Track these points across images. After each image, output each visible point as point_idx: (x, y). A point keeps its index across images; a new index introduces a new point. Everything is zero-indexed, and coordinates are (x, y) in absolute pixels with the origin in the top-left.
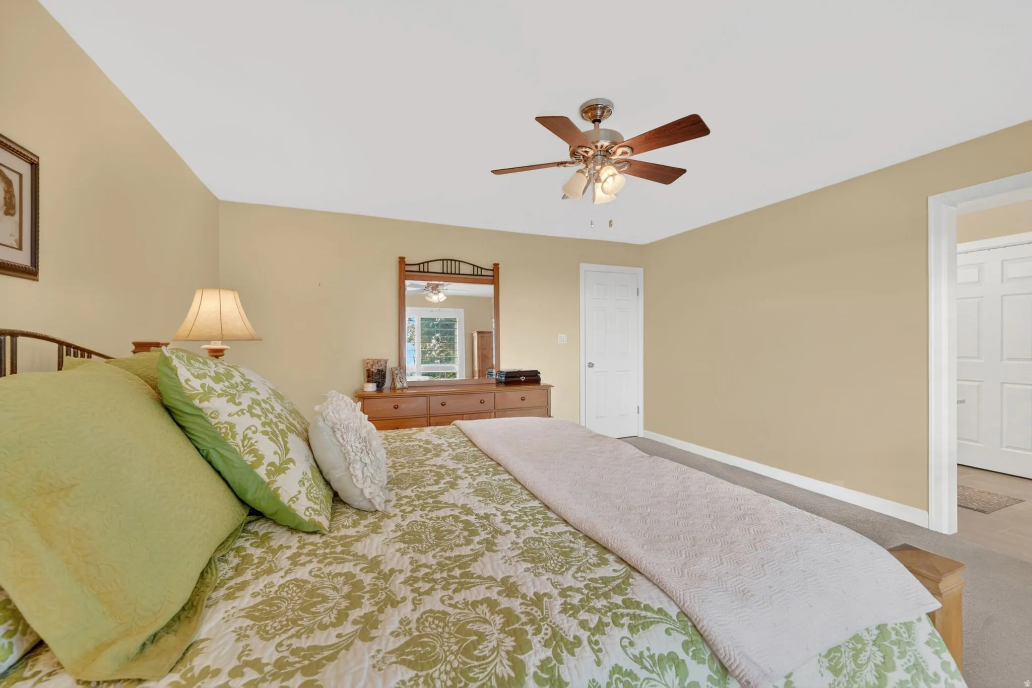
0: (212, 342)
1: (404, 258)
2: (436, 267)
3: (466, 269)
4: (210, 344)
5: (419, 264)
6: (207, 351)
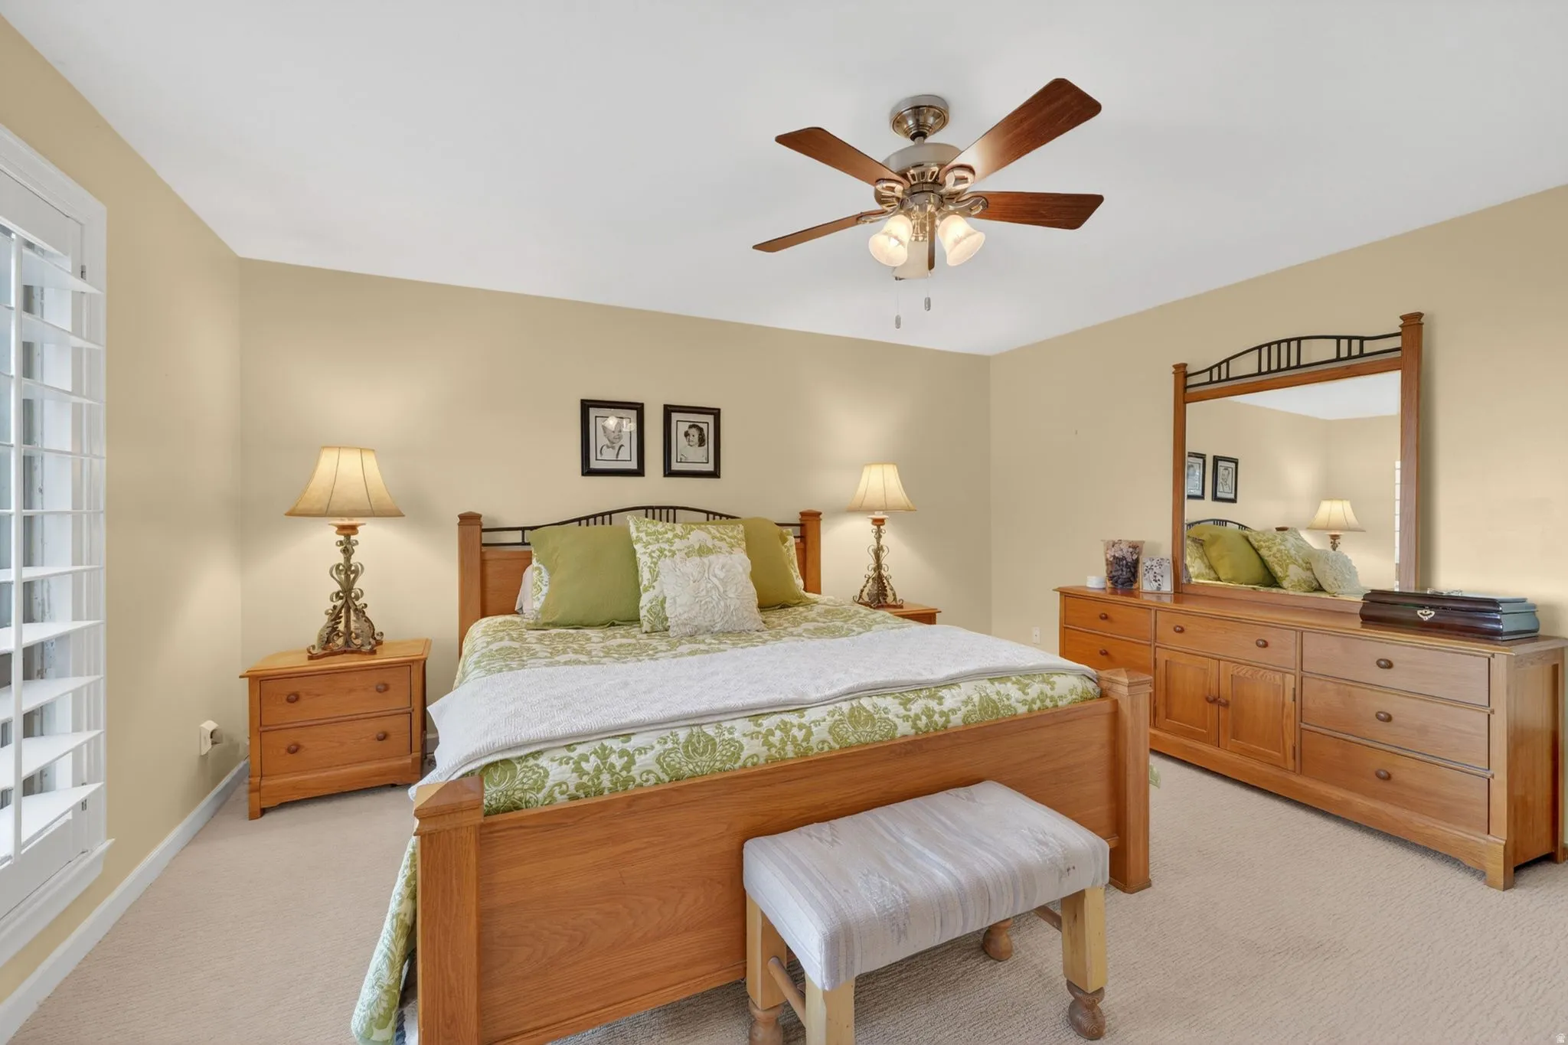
0: (876, 513)
1: (1185, 365)
2: (1247, 366)
3: (1319, 352)
4: (874, 514)
5: (1210, 369)
6: (871, 521)
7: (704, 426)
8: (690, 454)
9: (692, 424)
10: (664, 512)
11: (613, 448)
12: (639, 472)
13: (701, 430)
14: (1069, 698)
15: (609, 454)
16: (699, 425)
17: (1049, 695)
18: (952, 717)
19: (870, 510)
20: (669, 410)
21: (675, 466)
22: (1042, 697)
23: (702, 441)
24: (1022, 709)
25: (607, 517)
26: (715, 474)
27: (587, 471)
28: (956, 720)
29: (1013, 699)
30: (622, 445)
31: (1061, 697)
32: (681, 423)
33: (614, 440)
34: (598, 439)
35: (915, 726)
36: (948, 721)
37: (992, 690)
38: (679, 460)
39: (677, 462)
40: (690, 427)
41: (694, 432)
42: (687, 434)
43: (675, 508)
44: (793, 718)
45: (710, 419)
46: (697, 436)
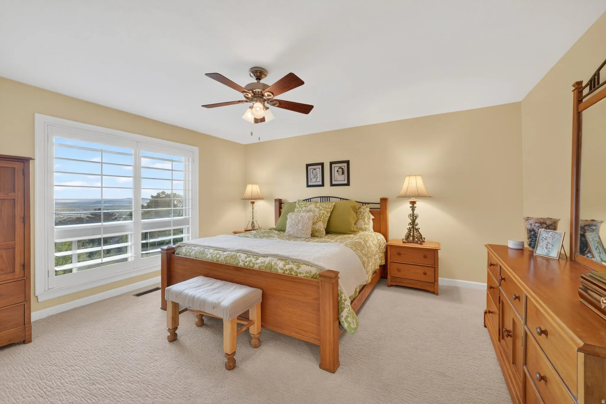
0: (412, 198)
4: (410, 199)
5: (590, 82)
6: (409, 202)
7: (344, 167)
8: (340, 178)
9: (339, 167)
10: (326, 198)
11: (315, 178)
12: (323, 185)
13: (342, 169)
14: (305, 274)
15: (314, 180)
16: (342, 167)
17: (295, 270)
18: (255, 265)
19: (410, 197)
20: (331, 164)
21: (334, 183)
22: (291, 270)
23: (343, 173)
24: (280, 272)
25: (309, 200)
26: (348, 184)
27: (308, 186)
28: (256, 267)
29: (278, 267)
30: (317, 177)
31: (300, 273)
32: (336, 167)
33: (315, 176)
34: (311, 176)
35: (244, 264)
36: (254, 266)
37: (274, 261)
38: (335, 180)
39: (334, 181)
40: (339, 168)
41: (340, 170)
42: (338, 171)
43: (329, 197)
44: (221, 252)
45: (345, 165)
46: (341, 171)
